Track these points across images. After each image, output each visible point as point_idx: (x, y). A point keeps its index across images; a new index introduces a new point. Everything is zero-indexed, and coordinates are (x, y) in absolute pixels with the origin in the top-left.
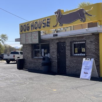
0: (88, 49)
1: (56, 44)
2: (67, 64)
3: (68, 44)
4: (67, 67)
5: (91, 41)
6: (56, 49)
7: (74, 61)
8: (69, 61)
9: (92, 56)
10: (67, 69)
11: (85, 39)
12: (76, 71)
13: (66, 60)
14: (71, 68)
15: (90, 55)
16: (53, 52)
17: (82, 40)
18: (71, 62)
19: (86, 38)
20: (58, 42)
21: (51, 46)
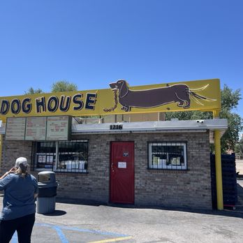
0: (193, 157)
1: (107, 144)
2: (136, 185)
3: (141, 146)
4: (136, 191)
5: (199, 144)
6: (106, 154)
7: (157, 180)
8: (144, 179)
9: (202, 170)
10: (136, 196)
11: (187, 140)
12: (160, 199)
13: (136, 177)
14: (148, 192)
15: (197, 168)
16: (98, 159)
17: (178, 140)
18: (149, 181)
19: (187, 137)
20: (113, 140)
21: (94, 148)
